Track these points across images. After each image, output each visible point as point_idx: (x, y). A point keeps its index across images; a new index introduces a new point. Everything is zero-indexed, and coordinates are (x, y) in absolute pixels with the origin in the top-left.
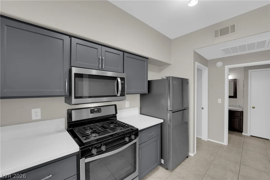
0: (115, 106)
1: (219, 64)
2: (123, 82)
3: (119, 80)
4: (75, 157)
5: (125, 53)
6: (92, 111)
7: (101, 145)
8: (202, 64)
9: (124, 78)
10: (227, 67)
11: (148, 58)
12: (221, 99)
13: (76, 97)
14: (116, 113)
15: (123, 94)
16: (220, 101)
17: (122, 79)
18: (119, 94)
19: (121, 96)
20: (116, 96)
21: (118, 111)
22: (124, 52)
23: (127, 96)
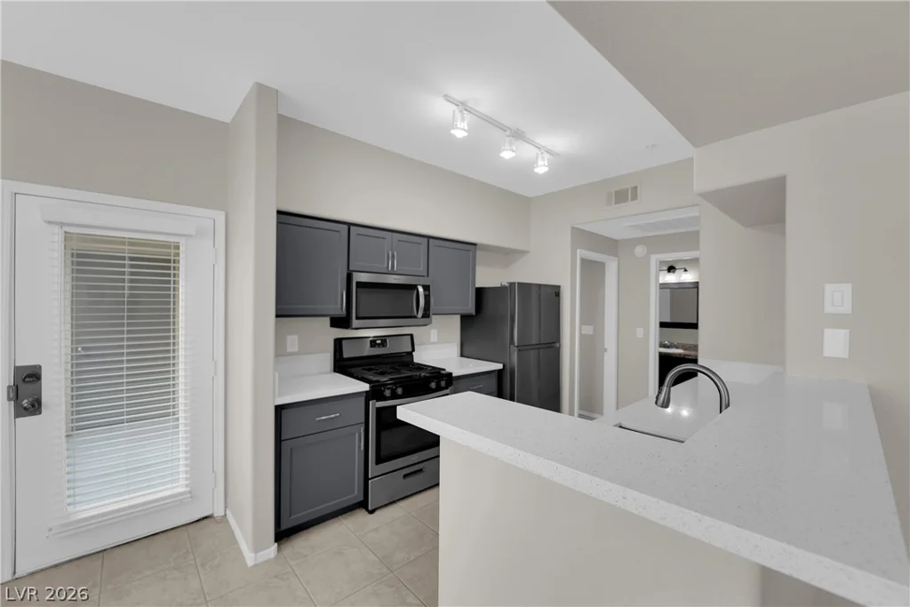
0: (412, 336)
1: (640, 251)
2: (427, 293)
3: (421, 289)
4: (362, 400)
5: (431, 240)
6: (373, 344)
7: (397, 388)
8: (592, 251)
9: (429, 286)
10: (655, 259)
11: (475, 245)
12: (642, 329)
13: (357, 318)
14: (413, 350)
15: (426, 315)
16: (640, 332)
17: (426, 288)
18: (420, 314)
19: (423, 317)
20: (415, 317)
21: (416, 347)
22: (429, 237)
23: (434, 318)
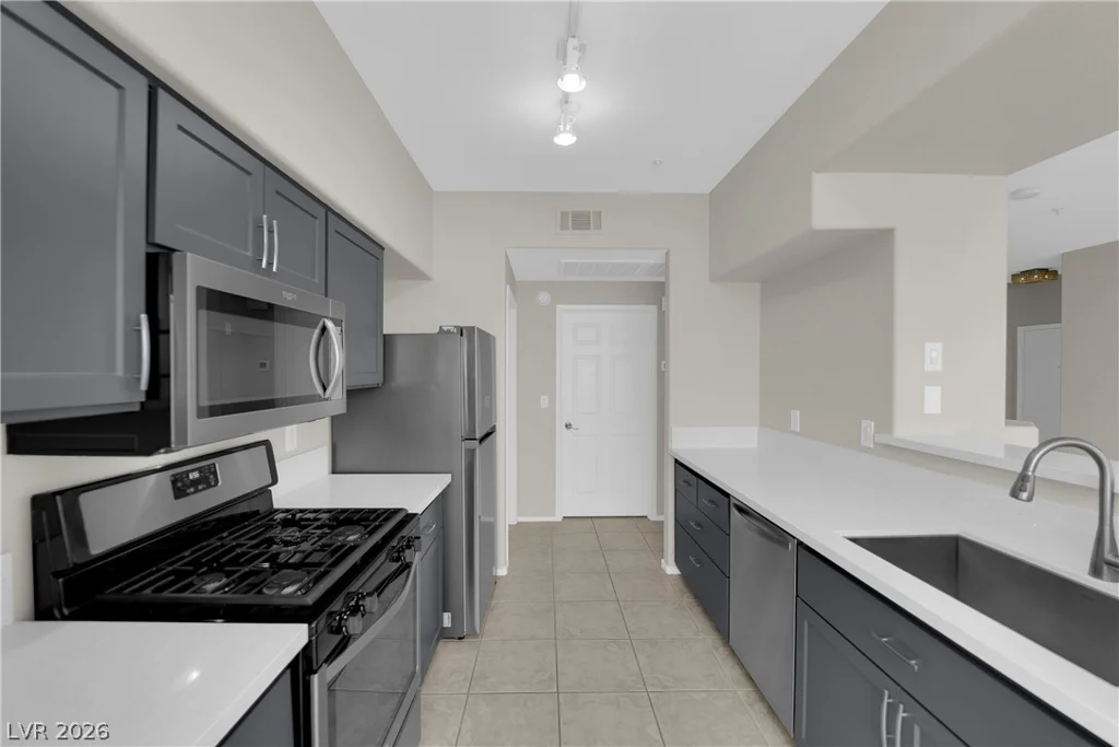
1: (544, 298)
5: (330, 215)
6: (180, 484)
11: (382, 248)
12: (546, 398)
16: (544, 401)
22: (326, 207)
